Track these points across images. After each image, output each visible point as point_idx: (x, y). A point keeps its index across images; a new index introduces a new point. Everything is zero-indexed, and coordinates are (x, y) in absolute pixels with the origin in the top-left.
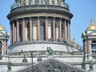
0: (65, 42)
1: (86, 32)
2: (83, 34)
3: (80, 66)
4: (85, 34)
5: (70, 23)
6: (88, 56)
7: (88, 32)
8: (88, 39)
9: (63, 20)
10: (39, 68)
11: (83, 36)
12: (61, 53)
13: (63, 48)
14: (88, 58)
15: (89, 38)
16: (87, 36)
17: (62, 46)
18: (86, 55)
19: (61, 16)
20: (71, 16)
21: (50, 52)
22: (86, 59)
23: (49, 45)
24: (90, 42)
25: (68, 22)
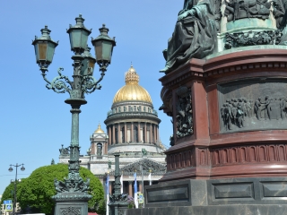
9: (153, 125)
10: (135, 166)
12: (153, 153)
13: (153, 149)
19: (152, 122)
20: (159, 121)
21: (144, 153)
23: (144, 147)
25: (157, 126)
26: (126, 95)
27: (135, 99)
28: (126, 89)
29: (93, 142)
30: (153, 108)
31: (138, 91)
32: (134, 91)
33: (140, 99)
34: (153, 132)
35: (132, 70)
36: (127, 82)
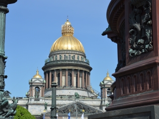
0: (86, 89)
1: (103, 82)
2: (101, 83)
3: (99, 108)
4: (102, 83)
5: (90, 74)
6: (104, 100)
7: (105, 82)
8: (105, 88)
9: (85, 72)
10: (68, 108)
11: (101, 85)
12: (84, 97)
14: (104, 102)
15: (106, 86)
16: (104, 85)
17: (84, 92)
18: (103, 99)
19: (84, 69)
20: (91, 69)
22: (103, 103)
24: (106, 89)
25: (89, 73)
26: (62, 45)
27: (70, 49)
28: (61, 41)
29: (31, 86)
30: (85, 57)
31: (73, 42)
32: (69, 41)
33: (74, 49)
34: (85, 78)
35: (68, 23)
36: (63, 34)
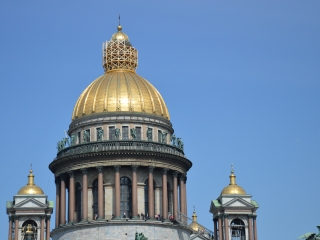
0: (175, 222)
1: (220, 201)
2: (213, 204)
4: (217, 205)
5: (185, 180)
7: (225, 201)
8: (224, 217)
9: (170, 173)
11: (213, 209)
13: (171, 235)
15: (226, 212)
16: (222, 209)
17: (168, 230)
19: (166, 166)
20: (187, 165)
23: (140, 229)
24: (229, 222)
25: (182, 178)
26: (104, 100)
27: (125, 108)
28: (103, 87)
29: (13, 219)
30: (171, 131)
31: (134, 90)
32: (124, 88)
33: (137, 109)
34: (170, 191)
35: (120, 37)
36: (108, 67)
